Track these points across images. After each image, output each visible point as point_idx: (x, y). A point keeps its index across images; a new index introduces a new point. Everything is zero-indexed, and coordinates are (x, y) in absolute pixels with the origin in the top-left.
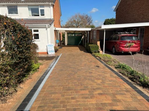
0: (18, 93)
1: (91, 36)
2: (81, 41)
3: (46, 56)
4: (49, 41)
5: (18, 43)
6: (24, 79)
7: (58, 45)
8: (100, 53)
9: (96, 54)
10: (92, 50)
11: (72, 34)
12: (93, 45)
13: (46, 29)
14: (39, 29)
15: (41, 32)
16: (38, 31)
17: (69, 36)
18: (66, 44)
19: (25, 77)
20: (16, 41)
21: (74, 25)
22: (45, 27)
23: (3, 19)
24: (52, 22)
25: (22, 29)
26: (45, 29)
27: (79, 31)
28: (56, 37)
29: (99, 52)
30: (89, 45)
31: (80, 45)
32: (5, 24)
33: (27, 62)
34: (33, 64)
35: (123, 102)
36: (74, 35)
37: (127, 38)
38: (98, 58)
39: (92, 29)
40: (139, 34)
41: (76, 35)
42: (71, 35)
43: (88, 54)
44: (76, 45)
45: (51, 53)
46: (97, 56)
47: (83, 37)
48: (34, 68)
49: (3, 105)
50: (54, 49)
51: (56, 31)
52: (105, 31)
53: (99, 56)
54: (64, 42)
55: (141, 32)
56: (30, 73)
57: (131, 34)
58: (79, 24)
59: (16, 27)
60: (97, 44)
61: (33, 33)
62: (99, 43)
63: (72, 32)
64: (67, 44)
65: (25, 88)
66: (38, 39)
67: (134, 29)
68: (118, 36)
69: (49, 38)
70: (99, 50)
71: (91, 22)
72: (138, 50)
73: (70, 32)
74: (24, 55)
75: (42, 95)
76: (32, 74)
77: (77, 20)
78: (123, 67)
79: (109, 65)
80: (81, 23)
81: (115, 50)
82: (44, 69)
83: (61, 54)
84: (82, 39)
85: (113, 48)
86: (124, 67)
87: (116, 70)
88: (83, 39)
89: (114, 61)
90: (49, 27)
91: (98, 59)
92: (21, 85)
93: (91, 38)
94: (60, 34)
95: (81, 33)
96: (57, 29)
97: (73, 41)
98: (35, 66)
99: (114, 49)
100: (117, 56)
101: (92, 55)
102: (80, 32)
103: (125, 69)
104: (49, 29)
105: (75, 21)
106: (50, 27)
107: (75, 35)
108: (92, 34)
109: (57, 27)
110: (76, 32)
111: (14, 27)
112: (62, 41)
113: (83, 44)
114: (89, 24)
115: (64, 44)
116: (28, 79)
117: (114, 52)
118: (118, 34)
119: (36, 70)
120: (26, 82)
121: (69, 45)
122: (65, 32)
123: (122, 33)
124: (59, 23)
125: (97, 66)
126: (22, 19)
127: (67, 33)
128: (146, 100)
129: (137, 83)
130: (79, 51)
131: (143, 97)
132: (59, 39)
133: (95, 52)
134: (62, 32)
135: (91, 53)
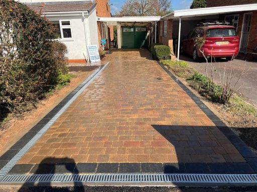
0: (38, 110)
1: (161, 31)
2: (144, 41)
3: (83, 65)
4: (89, 40)
5: (30, 38)
6: (47, 94)
7: (105, 48)
8: (171, 60)
9: (165, 61)
10: (160, 54)
11: (130, 27)
12: (161, 46)
13: (83, 21)
14: (71, 21)
15: (75, 25)
16: (69, 24)
17: (124, 31)
18: (120, 46)
19: (49, 92)
20: (28, 35)
21: (136, 11)
22: (80, 17)
23: (8, 4)
24: (93, 8)
25: (35, 18)
26: (81, 19)
27: (142, 23)
28: (101, 34)
29: (170, 58)
30: (155, 46)
31: (143, 47)
32: (11, 10)
33: (47, 68)
34: (60, 74)
35: (174, 117)
36: (132, 30)
37: (217, 33)
38: (166, 67)
39: (162, 17)
40: (243, 25)
41: (136, 30)
42: (128, 30)
43: (153, 61)
44: (136, 47)
45: (94, 61)
46: (165, 65)
47: (148, 34)
48: (61, 79)
49: (19, 121)
50: (98, 53)
51: (100, 23)
52: (180, 22)
53: (168, 64)
54: (116, 43)
55: (246, 22)
56: (57, 88)
57: (226, 25)
58: (145, 10)
59: (27, 15)
60: (168, 45)
61: (62, 27)
62: (171, 42)
63: (130, 25)
64: (122, 47)
65: (48, 104)
66: (70, 38)
67: (235, 15)
68: (202, 29)
69: (88, 35)
70: (171, 55)
71: (168, 6)
72: (235, 53)
73: (125, 25)
74: (43, 57)
75: (70, 111)
76: (60, 89)
77: (140, 3)
78: (197, 78)
79: (179, 76)
80: (147, 7)
81: (197, 54)
82: (77, 83)
83: (109, 62)
84: (146, 37)
85: (193, 51)
86: (199, 78)
87: (185, 83)
88: (148, 36)
89: (189, 71)
90: (87, 17)
91: (165, 69)
92: (43, 102)
93: (161, 34)
94: (109, 29)
95: (145, 27)
96: (102, 19)
97: (131, 41)
98: (63, 77)
99: (195, 52)
100: (198, 64)
101: (159, 63)
102: (144, 25)
103: (200, 80)
104: (86, 20)
105: (136, 4)
106: (89, 15)
107: (134, 30)
108: (161, 26)
109: (103, 17)
110: (136, 24)
111: (23, 15)
112: (113, 41)
113: (149, 46)
114: (165, 9)
115: (116, 46)
116: (52, 95)
117: (195, 57)
118: (203, 25)
119: (64, 83)
120: (50, 99)
121: (124, 48)
122: (116, 24)
123: (209, 23)
124: (106, 9)
125: (158, 79)
126: (43, 3)
127: (121, 27)
128: (207, 115)
129: (206, 97)
130: (139, 57)
131: (205, 112)
132: (107, 38)
133: (164, 58)
134: (112, 24)
135: (157, 60)
